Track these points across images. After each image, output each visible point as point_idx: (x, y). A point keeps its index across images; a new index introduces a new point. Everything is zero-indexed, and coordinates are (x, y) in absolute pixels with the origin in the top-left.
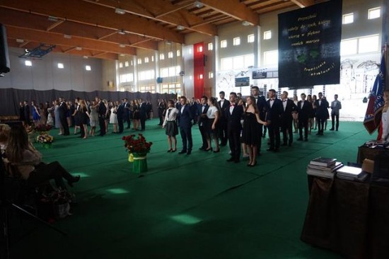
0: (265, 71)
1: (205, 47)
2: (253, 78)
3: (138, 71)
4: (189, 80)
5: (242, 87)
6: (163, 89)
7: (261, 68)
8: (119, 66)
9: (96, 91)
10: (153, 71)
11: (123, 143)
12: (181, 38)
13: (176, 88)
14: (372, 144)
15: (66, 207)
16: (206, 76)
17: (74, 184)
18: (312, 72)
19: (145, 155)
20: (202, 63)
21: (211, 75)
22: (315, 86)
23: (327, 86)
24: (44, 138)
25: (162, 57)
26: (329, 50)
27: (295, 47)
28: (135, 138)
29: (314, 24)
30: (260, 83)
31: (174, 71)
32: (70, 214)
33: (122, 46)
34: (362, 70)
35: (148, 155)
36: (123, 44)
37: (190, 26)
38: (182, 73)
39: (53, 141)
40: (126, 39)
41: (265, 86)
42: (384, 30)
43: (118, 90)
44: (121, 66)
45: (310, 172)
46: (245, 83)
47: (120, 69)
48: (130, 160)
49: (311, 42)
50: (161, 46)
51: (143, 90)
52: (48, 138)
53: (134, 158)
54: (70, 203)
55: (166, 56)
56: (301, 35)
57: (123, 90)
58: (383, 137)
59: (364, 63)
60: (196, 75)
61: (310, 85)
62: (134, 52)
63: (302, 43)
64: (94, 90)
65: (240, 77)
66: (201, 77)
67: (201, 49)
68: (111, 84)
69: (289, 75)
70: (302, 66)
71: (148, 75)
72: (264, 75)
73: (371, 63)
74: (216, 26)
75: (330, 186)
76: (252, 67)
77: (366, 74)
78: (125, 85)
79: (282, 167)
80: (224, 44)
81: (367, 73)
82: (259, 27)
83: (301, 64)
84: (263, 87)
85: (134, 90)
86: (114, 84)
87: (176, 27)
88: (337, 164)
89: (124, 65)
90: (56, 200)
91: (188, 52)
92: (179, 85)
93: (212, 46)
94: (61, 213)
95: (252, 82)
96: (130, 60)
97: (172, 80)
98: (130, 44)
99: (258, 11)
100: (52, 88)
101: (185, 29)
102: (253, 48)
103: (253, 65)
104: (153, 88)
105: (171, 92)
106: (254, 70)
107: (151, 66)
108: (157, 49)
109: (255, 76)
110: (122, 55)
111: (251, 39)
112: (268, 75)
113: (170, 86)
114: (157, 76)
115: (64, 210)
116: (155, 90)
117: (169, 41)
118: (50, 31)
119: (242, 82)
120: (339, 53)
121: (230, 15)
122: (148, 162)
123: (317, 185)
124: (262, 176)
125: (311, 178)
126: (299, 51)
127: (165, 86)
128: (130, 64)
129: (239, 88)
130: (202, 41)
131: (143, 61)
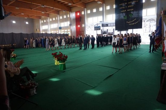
0: (107, 23)
4: (74, 28)
5: (97, 31)
6: (62, 32)
7: (105, 22)
8: (41, 22)
10: (57, 24)
13: (68, 31)
16: (81, 26)
20: (79, 20)
21: (83, 26)
25: (61, 18)
30: (105, 29)
31: (67, 24)
33: (43, 13)
34: (148, 23)
36: (43, 11)
38: (70, 25)
41: (107, 30)
43: (41, 33)
44: (42, 22)
46: (98, 29)
50: (61, 13)
51: (53, 32)
55: (63, 17)
57: (44, 33)
60: (77, 25)
62: (48, 15)
65: (96, 26)
66: (79, 26)
67: (78, 14)
68: (38, 30)
71: (55, 26)
72: (107, 25)
76: (101, 22)
77: (150, 24)
78: (44, 30)
80: (89, 12)
84: (106, 30)
86: (39, 30)
89: (44, 21)
91: (73, 15)
92: (69, 30)
95: (101, 28)
96: (46, 19)
98: (47, 12)
103: (102, 21)
105: (65, 33)
106: (103, 23)
107: (56, 22)
108: (59, 14)
109: (103, 25)
110: (43, 17)
113: (65, 31)
114: (59, 26)
116: (58, 32)
117: (64, 10)
119: (97, 28)
127: (63, 31)
128: (46, 21)
129: (96, 31)
130: (79, 10)
131: (52, 19)
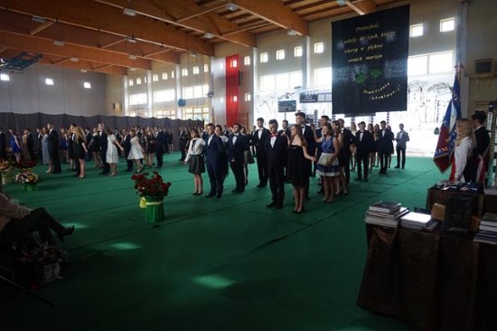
0: (316, 93)
1: (241, 61)
2: (301, 102)
3: (153, 91)
4: (220, 103)
5: (287, 113)
6: (186, 114)
7: (310, 89)
8: (128, 83)
9: (98, 116)
10: (173, 91)
11: (133, 183)
12: (210, 49)
13: (202, 113)
14: (443, 186)
15: (54, 268)
16: (241, 98)
17: (65, 237)
18: (374, 95)
19: (162, 199)
20: (236, 82)
21: (248, 98)
22: (377, 113)
23: (391, 113)
24: (25, 177)
25: (185, 73)
26: (393, 68)
27: (352, 64)
28: (149, 177)
29: (376, 36)
30: (309, 109)
31: (201, 91)
32: (60, 278)
33: (132, 57)
34: (432, 95)
35: (166, 199)
36: (134, 54)
37: (221, 34)
38: (211, 94)
39: (38, 181)
40: (137, 49)
41: (316, 112)
42: (459, 45)
43: (127, 115)
44: (131, 83)
45: (369, 220)
46: (290, 108)
47: (129, 88)
48: (142, 205)
49: (372, 58)
50: (184, 59)
51: (160, 115)
52: (31, 178)
53: (148, 204)
54: (60, 264)
55: (190, 72)
56: (359, 50)
57: (133, 115)
58: (456, 176)
59: (435, 85)
60: (228, 96)
61: (371, 111)
62: (148, 65)
63: (361, 59)
64: (95, 115)
65: (284, 99)
66: (235, 99)
67: (235, 64)
68: (117, 106)
69: (345, 98)
70: (361, 87)
71: (167, 95)
72: (315, 98)
73: (444, 85)
74: (255, 34)
75: (393, 237)
76: (299, 87)
78: (136, 108)
79: (335, 214)
80: (265, 58)
81: (439, 98)
82: (308, 39)
83: (360, 85)
84: (313, 113)
85: (148, 115)
86: (122, 107)
87: (203, 35)
88: (402, 209)
89: (135, 82)
90: (41, 260)
91: (219, 67)
92: (206, 110)
93: (249, 60)
94: (48, 275)
95: (299, 107)
96: (142, 76)
97: (198, 103)
98: (143, 55)
99: (308, 18)
100: (37, 112)
101: (215, 38)
102: (301, 64)
103: (301, 85)
104: (173, 112)
105: (195, 118)
106: (302, 91)
107: (170, 84)
108: (179, 63)
109: (303, 99)
110: (133, 69)
111: (298, 52)
112: (320, 98)
113: (196, 111)
114: (179, 98)
115: (53, 272)
116: (176, 115)
117: (193, 53)
118: (35, 35)
119: (286, 106)
120: (405, 72)
121: (272, 22)
122: (165, 208)
123: (378, 236)
124: (311, 225)
125: (370, 227)
126: (357, 69)
127: (189, 110)
128: (143, 81)
129: (283, 114)
130: (236, 53)
131: (160, 77)
